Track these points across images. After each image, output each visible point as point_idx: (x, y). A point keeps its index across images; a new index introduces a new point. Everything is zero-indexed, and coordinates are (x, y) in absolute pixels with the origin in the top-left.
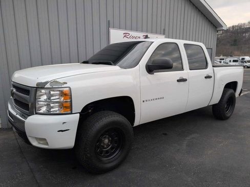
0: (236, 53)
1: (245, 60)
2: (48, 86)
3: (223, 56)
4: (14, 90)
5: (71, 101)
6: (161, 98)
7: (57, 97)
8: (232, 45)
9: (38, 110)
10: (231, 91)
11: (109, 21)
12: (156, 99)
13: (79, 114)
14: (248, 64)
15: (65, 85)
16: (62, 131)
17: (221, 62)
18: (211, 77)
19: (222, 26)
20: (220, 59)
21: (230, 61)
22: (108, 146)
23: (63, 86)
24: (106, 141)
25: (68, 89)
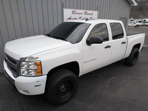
0: (141, 16)
1: (146, 21)
2: (27, 60)
3: (133, 18)
4: (7, 58)
5: (42, 69)
6: (95, 59)
7: (33, 66)
8: (138, 11)
9: (22, 73)
10: (137, 49)
11: (63, 4)
12: (92, 60)
13: (46, 76)
14: (147, 24)
15: (37, 60)
16: (37, 86)
17: (131, 23)
18: (125, 43)
19: (134, 4)
20: (131, 21)
21: (137, 22)
22: (64, 89)
23: (36, 60)
24: (63, 87)
25: (39, 61)
